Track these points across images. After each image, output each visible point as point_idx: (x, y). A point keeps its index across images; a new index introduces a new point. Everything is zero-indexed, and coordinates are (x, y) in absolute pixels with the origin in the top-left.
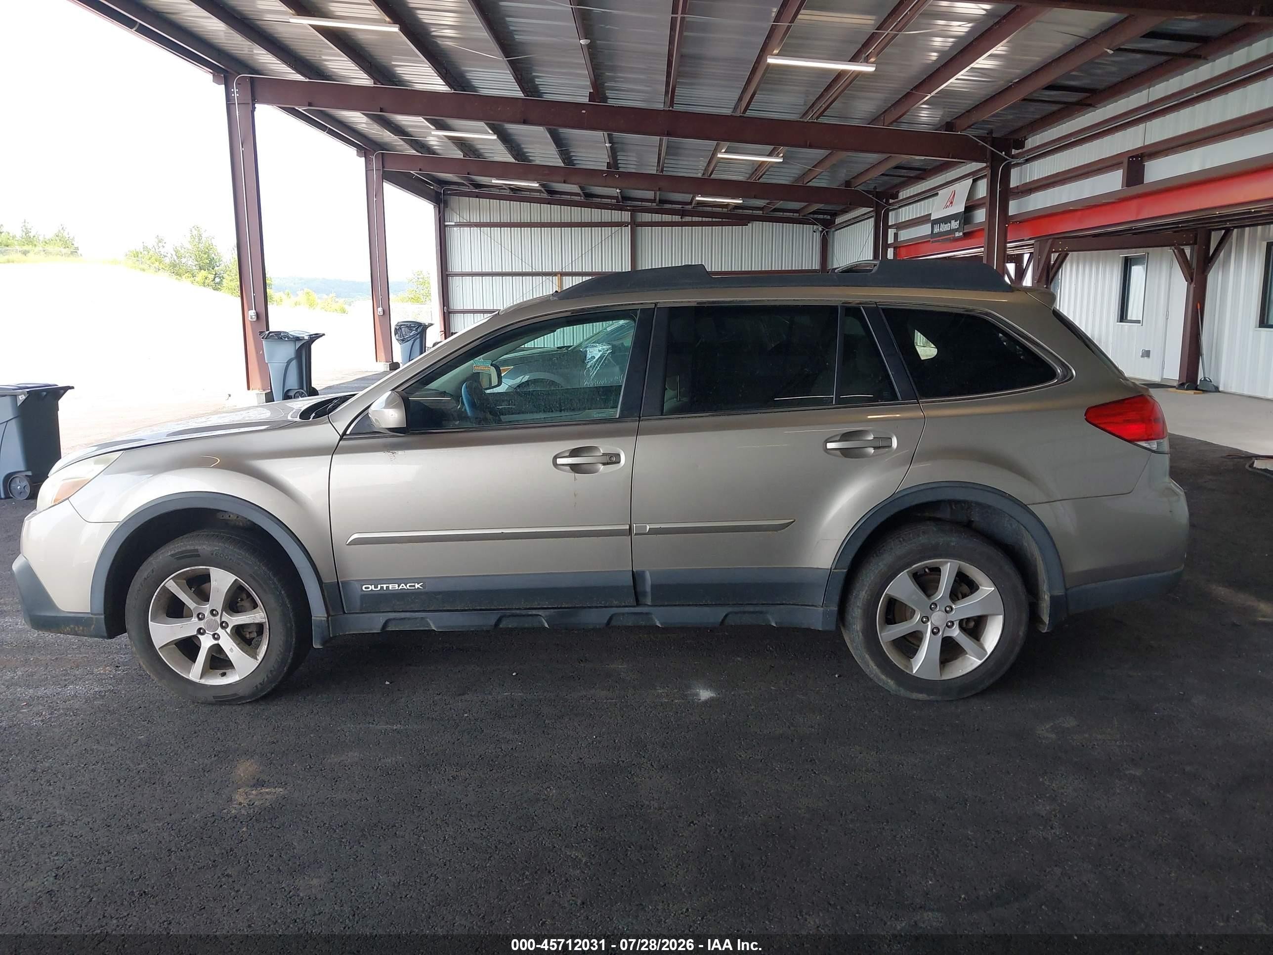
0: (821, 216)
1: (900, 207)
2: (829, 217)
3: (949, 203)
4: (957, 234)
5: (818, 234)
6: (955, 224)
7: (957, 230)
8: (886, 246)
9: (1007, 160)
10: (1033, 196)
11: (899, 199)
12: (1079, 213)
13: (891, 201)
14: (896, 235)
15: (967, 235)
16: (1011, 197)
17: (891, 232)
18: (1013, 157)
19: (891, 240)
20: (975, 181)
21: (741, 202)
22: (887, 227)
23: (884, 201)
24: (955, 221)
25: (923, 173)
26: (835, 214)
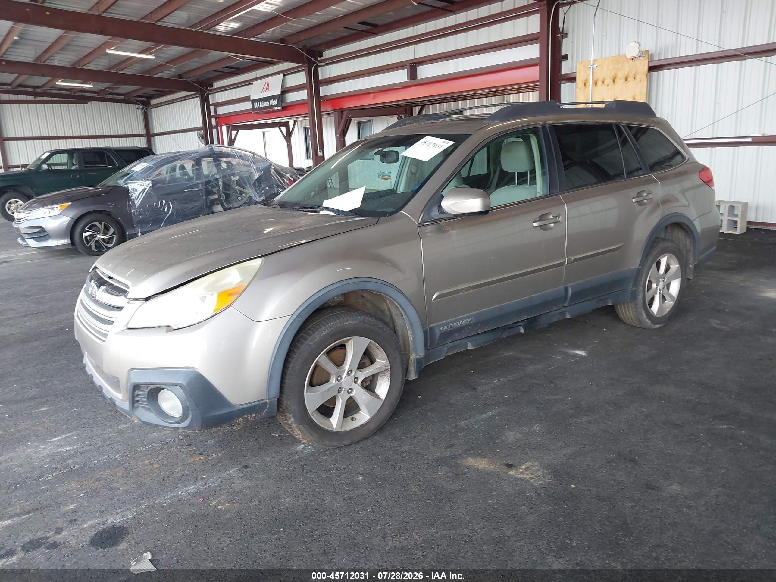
0: (140, 99)
1: (216, 92)
2: (145, 99)
3: (265, 89)
4: (276, 108)
5: (140, 110)
6: (273, 102)
7: (276, 106)
8: (210, 117)
9: (316, 63)
10: (334, 85)
11: (213, 88)
12: (372, 95)
13: (209, 88)
14: (215, 110)
15: (284, 108)
16: (320, 85)
17: (212, 108)
18: (319, 61)
19: (212, 113)
20: (284, 76)
21: (92, 86)
22: (209, 105)
23: (205, 88)
24: (274, 100)
25: (237, 71)
26: (150, 97)
